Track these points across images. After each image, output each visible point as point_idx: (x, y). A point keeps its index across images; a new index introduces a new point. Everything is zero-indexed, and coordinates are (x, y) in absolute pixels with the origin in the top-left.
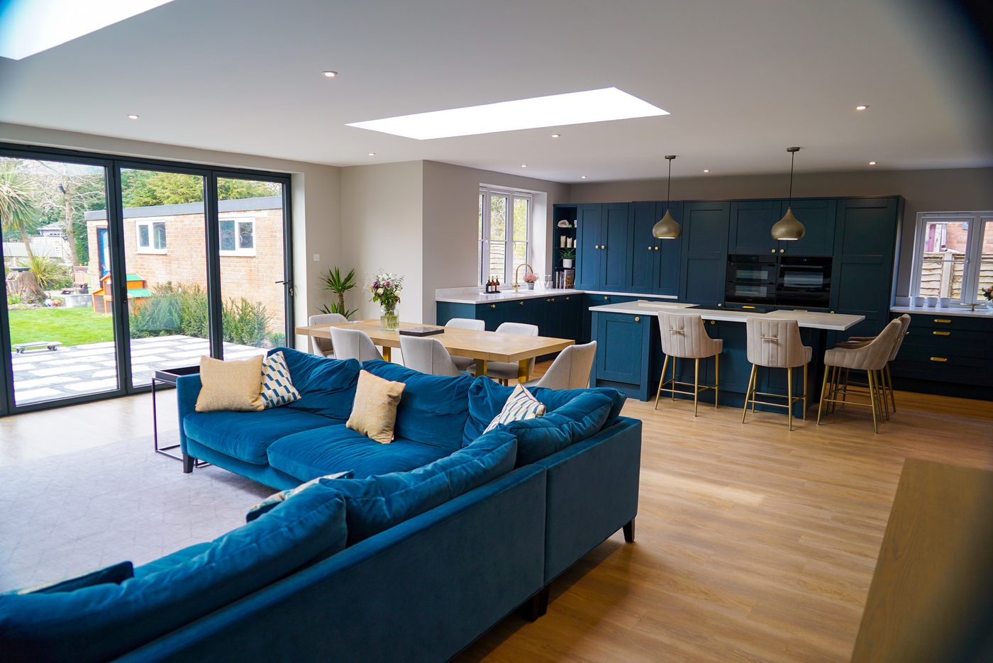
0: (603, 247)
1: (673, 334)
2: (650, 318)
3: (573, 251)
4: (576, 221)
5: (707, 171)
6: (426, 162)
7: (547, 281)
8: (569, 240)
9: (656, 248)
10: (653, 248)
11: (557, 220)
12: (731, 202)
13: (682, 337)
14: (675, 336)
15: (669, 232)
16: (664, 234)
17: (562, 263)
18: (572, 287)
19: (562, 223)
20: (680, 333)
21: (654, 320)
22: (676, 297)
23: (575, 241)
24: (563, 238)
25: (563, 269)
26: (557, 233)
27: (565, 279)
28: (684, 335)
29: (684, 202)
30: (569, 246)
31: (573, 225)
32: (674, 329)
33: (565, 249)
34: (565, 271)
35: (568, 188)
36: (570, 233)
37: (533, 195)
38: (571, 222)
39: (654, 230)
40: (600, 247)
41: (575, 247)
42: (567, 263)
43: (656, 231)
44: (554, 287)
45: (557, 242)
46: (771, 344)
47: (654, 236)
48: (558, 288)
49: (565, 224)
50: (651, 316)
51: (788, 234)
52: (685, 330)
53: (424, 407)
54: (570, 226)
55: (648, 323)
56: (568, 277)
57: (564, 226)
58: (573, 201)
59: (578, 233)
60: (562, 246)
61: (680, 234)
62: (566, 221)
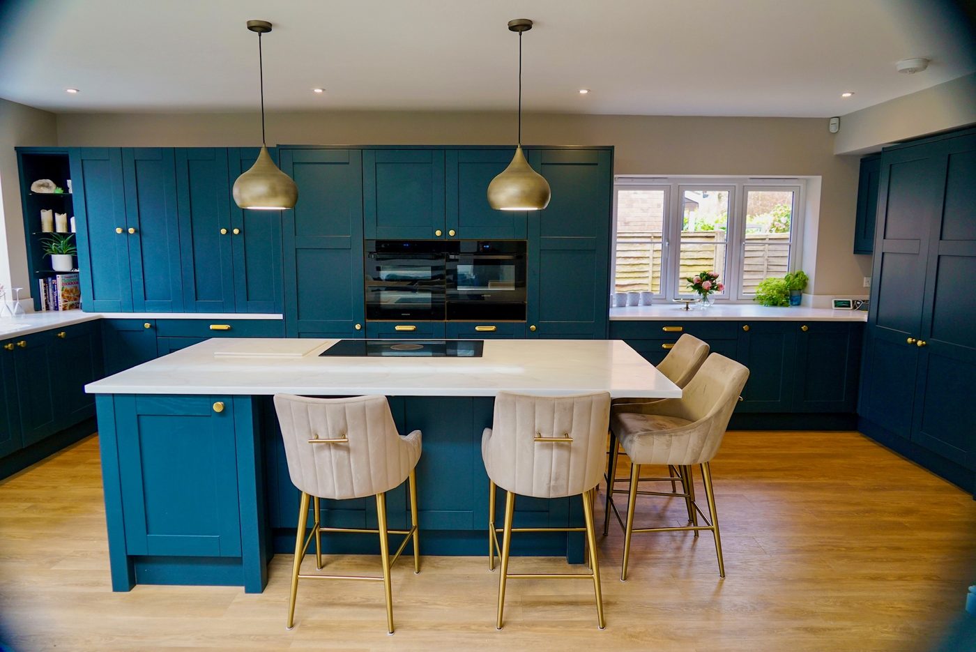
0: (131, 231)
1: (320, 448)
2: (250, 400)
3: (70, 241)
4: (69, 182)
7: (15, 299)
8: (61, 219)
9: (236, 231)
10: (230, 232)
11: (26, 179)
13: (343, 453)
14: (326, 453)
15: (273, 194)
16: (259, 198)
17: (49, 261)
18: (76, 306)
19: (43, 185)
20: (336, 445)
21: (263, 406)
22: (280, 317)
23: (73, 220)
24: (46, 215)
25: (54, 274)
26: (30, 205)
27: (60, 292)
28: (348, 449)
29: (281, 148)
30: (61, 229)
31: (66, 189)
32: (322, 437)
33: (53, 236)
34: (59, 277)
35: (50, 117)
36: (61, 204)
38: (61, 183)
39: (236, 191)
40: (125, 231)
41: (73, 230)
42: (61, 262)
43: (240, 192)
44: (38, 308)
45: (32, 223)
46: (555, 452)
47: (238, 203)
48: (48, 308)
49: (48, 186)
50: (255, 398)
51: (526, 198)
52: (349, 436)
54: (59, 191)
55: (246, 420)
56: (68, 287)
57: (45, 191)
58: (64, 142)
59: (78, 204)
60: (47, 228)
61: (295, 199)
62: (49, 181)
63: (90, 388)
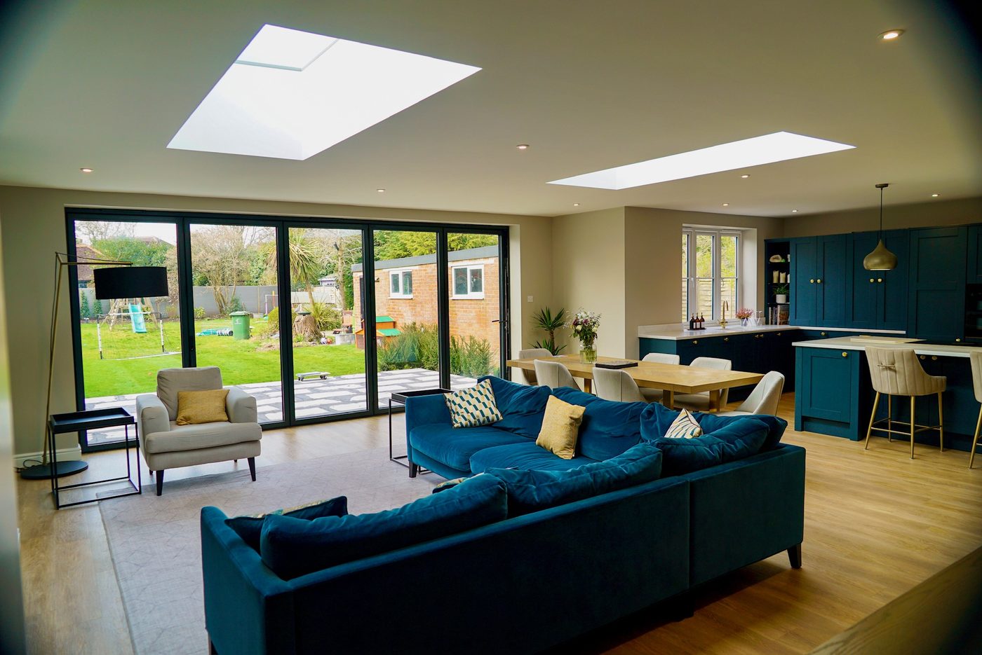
0: (819, 281)
1: (883, 369)
2: (858, 353)
3: (786, 287)
4: (789, 256)
5: (936, 195)
6: (628, 209)
7: (758, 317)
8: (783, 275)
9: (880, 280)
10: (876, 281)
11: (768, 255)
12: (968, 227)
13: (893, 373)
14: (885, 372)
15: (882, 263)
16: (876, 265)
17: (775, 298)
18: (786, 323)
19: (774, 259)
20: (890, 369)
21: (863, 354)
22: (904, 332)
23: (789, 276)
24: (776, 274)
25: (776, 305)
26: (768, 269)
27: (778, 314)
28: (895, 371)
29: (911, 230)
30: (782, 281)
31: (787, 259)
32: (885, 364)
33: (779, 285)
34: (779, 307)
35: (781, 222)
36: (784, 268)
37: (742, 231)
38: (784, 257)
39: (865, 262)
40: (815, 282)
41: (789, 282)
42: (780, 299)
43: (867, 263)
44: (767, 323)
45: (769, 278)
47: (866, 268)
48: (772, 324)
49: (777, 258)
50: (859, 351)
52: (896, 365)
53: (602, 429)
54: (783, 261)
55: (857, 359)
56: (783, 312)
57: (776, 261)
58: (787, 236)
59: (792, 268)
60: (775, 281)
61: (896, 264)
62: (778, 256)
63: (794, 344)
